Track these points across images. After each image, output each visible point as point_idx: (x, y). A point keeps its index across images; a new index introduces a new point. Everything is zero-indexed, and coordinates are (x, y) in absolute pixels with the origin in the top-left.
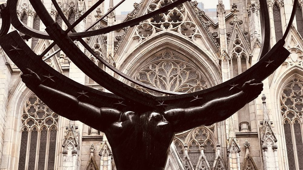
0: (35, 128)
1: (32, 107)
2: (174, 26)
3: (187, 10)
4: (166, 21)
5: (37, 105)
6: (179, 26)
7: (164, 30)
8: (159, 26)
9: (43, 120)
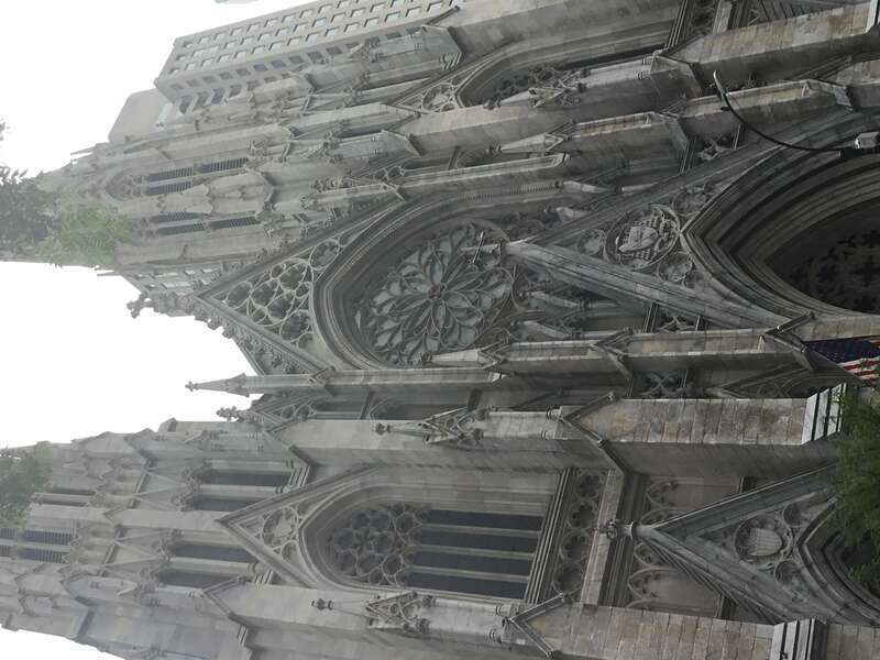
0: (410, 557)
1: (361, 564)
2: (308, 277)
3: (290, 259)
4: (294, 291)
5: (360, 552)
6: (312, 269)
7: (310, 294)
8: (297, 304)
9: (397, 538)
